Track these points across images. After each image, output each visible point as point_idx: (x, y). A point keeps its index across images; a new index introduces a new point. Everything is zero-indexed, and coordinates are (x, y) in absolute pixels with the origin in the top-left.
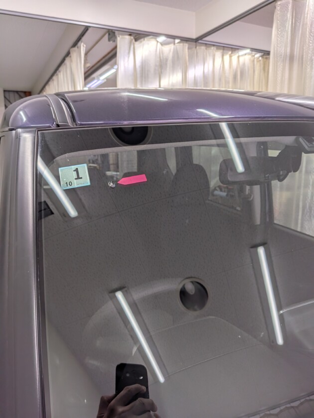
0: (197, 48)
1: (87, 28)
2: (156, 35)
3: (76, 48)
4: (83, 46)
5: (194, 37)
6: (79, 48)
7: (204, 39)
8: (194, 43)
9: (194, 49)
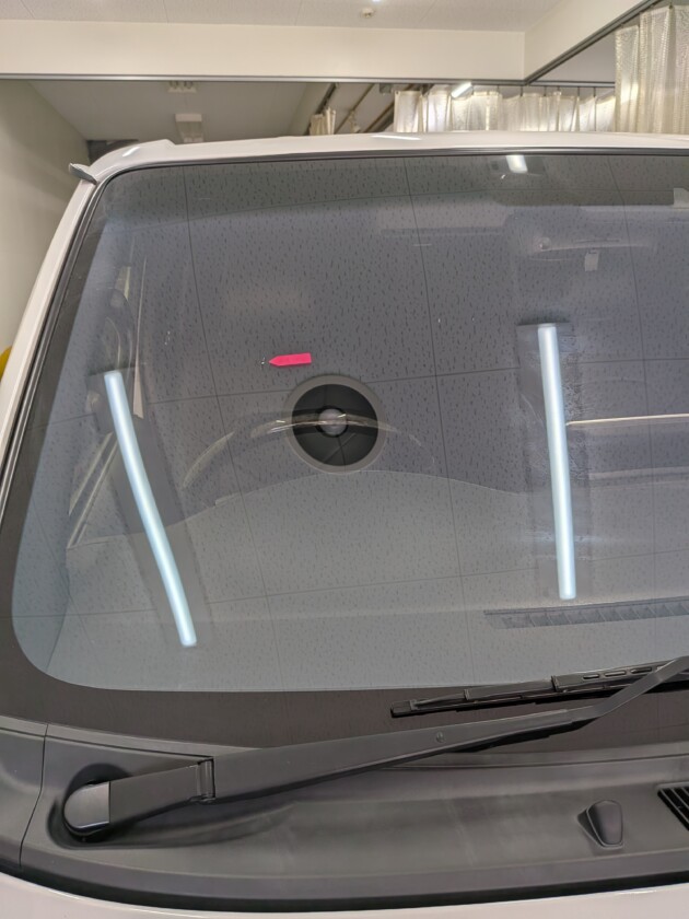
0: (524, 95)
2: (453, 83)
3: (321, 115)
4: (331, 113)
5: (522, 76)
6: (324, 114)
7: (541, 79)
8: (519, 88)
9: (518, 97)
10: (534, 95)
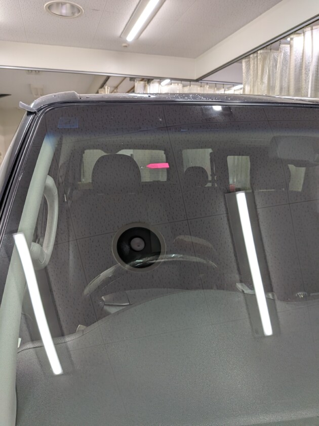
1: (108, 78)
2: (161, 79)
3: (103, 89)
4: (108, 88)
5: (195, 78)
6: (105, 89)
8: (189, 83)
9: (189, 87)
10: (196, 86)
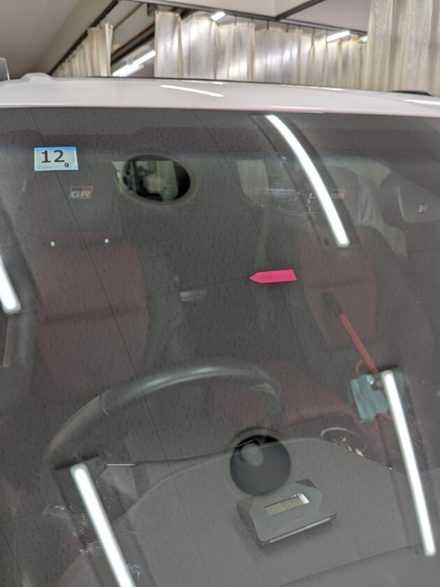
0: (271, 29)
2: (209, 10)
3: (97, 28)
4: (109, 27)
6: (102, 28)
8: (265, 22)
9: (264, 30)
10: (279, 30)
